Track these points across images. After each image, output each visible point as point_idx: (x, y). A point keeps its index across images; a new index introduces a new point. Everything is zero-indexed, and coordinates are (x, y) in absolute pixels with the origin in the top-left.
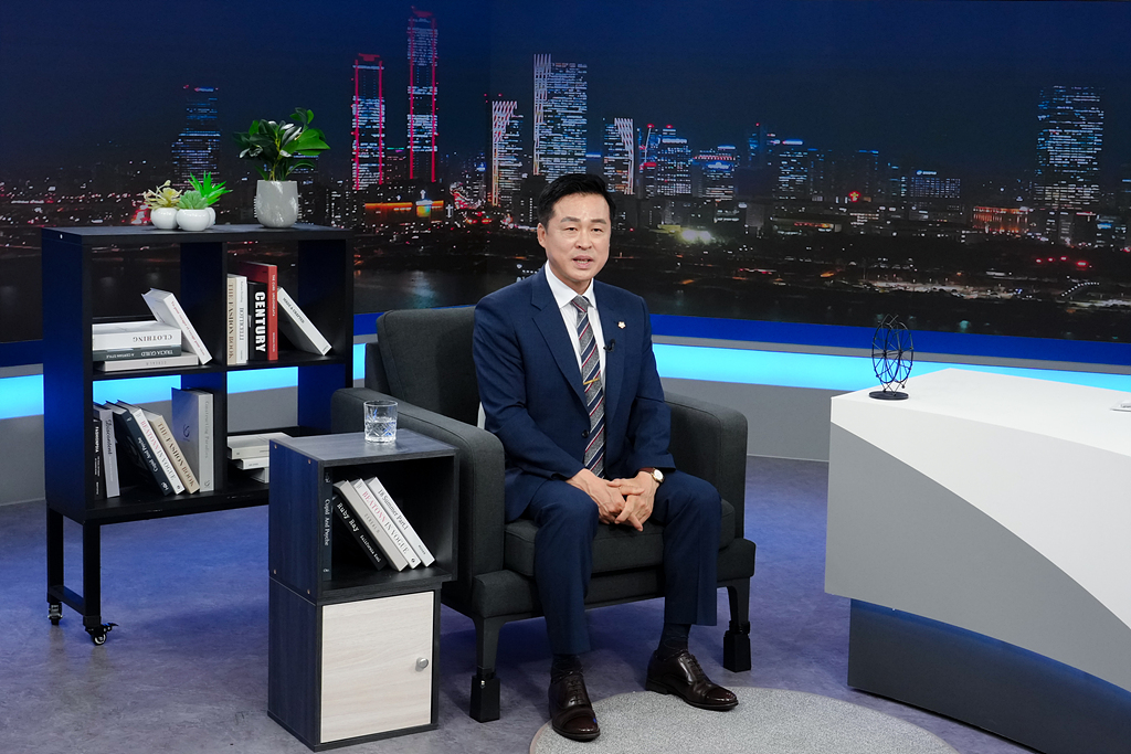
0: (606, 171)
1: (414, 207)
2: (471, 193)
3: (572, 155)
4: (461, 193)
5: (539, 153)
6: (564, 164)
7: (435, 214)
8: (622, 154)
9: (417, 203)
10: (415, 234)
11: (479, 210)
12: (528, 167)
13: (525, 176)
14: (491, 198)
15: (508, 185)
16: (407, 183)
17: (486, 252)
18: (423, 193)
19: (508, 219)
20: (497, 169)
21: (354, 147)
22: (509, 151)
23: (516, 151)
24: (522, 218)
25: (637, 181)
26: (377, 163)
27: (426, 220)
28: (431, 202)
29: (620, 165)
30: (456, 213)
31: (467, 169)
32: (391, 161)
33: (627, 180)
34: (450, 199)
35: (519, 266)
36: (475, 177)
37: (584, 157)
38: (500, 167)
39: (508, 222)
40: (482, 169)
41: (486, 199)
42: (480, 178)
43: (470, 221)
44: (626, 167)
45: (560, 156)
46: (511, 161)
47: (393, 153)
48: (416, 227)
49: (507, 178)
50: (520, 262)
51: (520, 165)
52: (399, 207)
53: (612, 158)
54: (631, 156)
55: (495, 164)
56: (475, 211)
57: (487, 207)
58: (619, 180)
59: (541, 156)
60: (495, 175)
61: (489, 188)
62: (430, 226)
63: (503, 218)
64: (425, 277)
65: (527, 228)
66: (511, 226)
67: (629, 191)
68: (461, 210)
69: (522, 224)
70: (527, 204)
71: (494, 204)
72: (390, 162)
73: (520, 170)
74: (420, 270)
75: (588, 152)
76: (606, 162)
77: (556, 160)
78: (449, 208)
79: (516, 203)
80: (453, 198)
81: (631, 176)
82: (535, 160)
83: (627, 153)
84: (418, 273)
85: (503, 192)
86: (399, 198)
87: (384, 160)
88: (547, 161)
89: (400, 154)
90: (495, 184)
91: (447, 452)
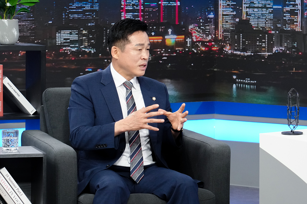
0: (285, 16)
1: (164, 40)
2: (204, 31)
3: (265, 7)
4: (197, 31)
5: (245, 6)
6: (260, 12)
7: (178, 44)
8: (294, 5)
9: (166, 37)
10: (165, 56)
11: (210, 41)
12: (239, 14)
13: (237, 20)
14: (218, 34)
15: (228, 26)
16: (159, 25)
17: (215, 68)
18: (170, 31)
19: (228, 47)
20: (221, 16)
21: (123, 3)
22: (228, 5)
23: (232, 5)
24: (236, 46)
25: (303, 22)
26: (138, 12)
27: (172, 48)
28: (175, 37)
29: (293, 13)
30: (193, 43)
31: (201, 16)
32: (149, 12)
33: (297, 22)
34: (189, 34)
35: (235, 77)
36: (207, 21)
37: (272, 8)
38: (223, 15)
39: (228, 49)
40: (212, 16)
41: (215, 35)
42: (210, 22)
43: (203, 49)
44: (297, 14)
45: (258, 7)
46: (229, 11)
47: (149, 6)
48: (166, 52)
49: (227, 22)
50: (235, 74)
51: (235, 13)
52: (153, 39)
53: (288, 9)
54: (299, 7)
55: (220, 13)
56: (207, 42)
57: (216, 40)
58: (292, 22)
59: (247, 7)
60: (220, 20)
61: (216, 28)
62: (176, 52)
63: (224, 46)
64: (171, 83)
65: (239, 53)
66: (230, 52)
67: (298, 29)
68: (197, 42)
69: (236, 50)
70: (239, 37)
71: (220, 38)
72: (147, 12)
73: (234, 17)
74: (168, 78)
75: (274, 4)
76: (285, 10)
77: (256, 10)
78: (188, 40)
79: (232, 37)
80: (191, 34)
81: (299, 19)
82: (243, 10)
83: (297, 5)
84: (166, 80)
85: (225, 31)
86: (153, 34)
87: (143, 11)
88: (250, 11)
89: (153, 7)
90: (220, 25)
91: (39, 154)
